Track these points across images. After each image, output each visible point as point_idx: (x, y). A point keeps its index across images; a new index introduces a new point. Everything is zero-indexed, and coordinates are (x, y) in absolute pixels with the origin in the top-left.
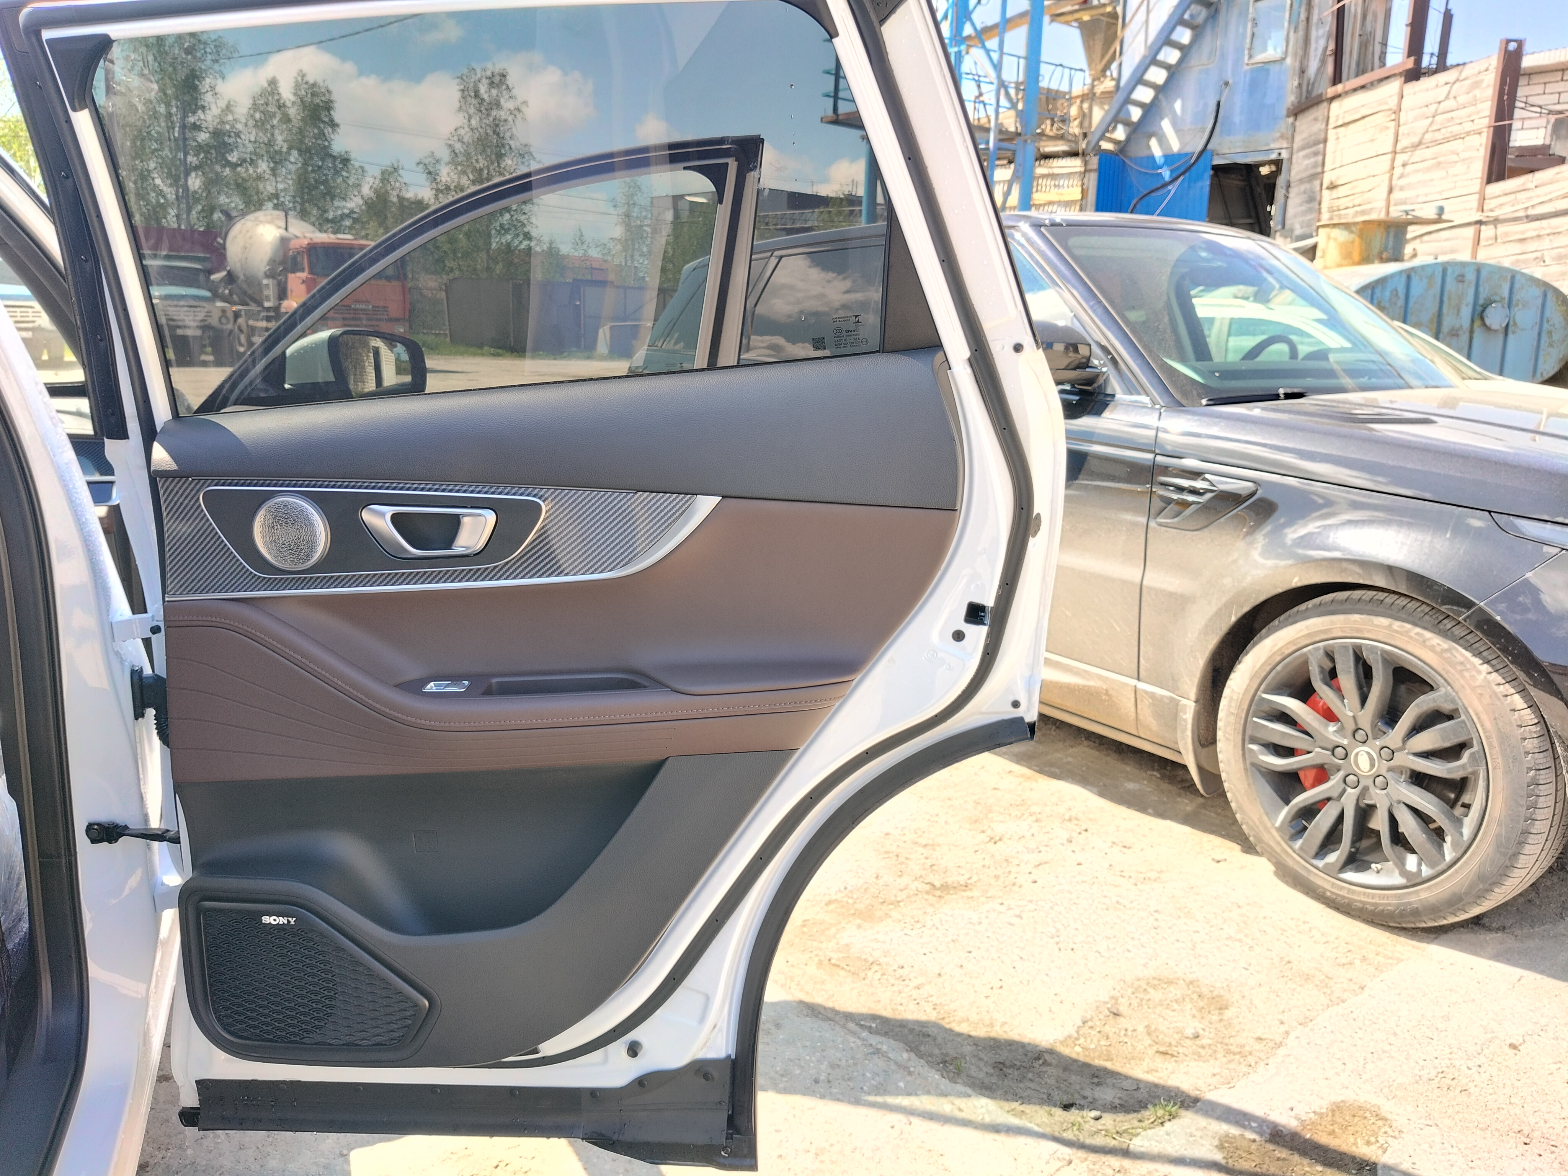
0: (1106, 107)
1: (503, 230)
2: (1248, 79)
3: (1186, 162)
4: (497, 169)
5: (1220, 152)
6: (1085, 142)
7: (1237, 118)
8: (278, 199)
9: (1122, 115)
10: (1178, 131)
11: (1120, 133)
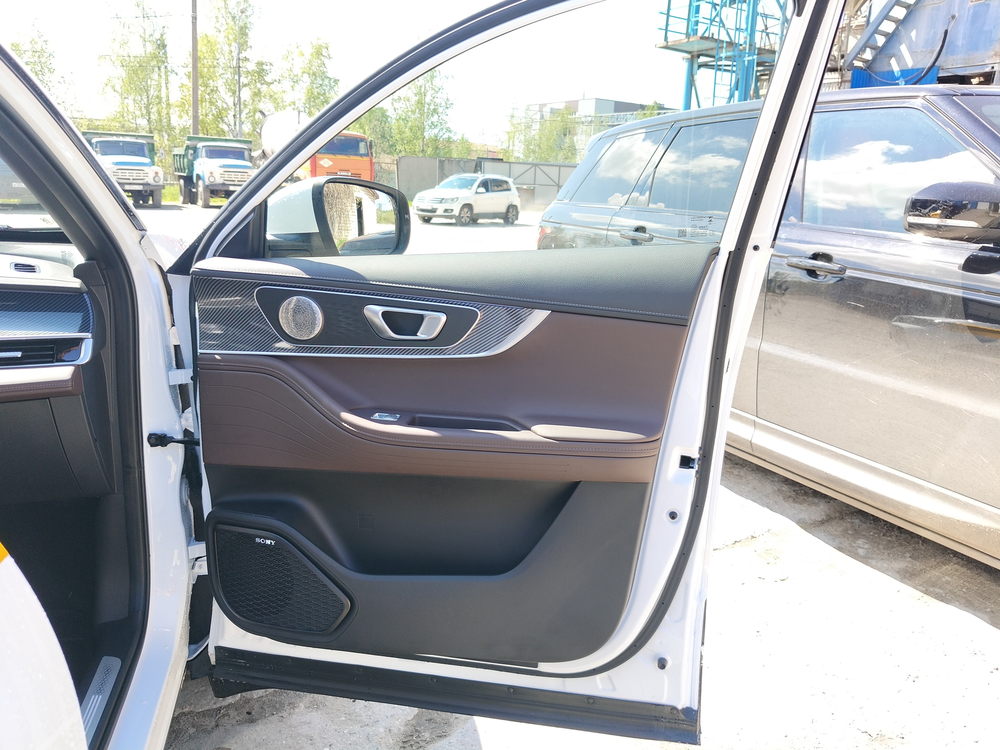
0: (859, 37)
1: (433, 125)
2: (971, 12)
3: (918, 75)
4: (431, 86)
5: (945, 67)
6: (842, 61)
7: (960, 43)
8: (295, 105)
9: (871, 42)
10: (912, 52)
11: (868, 55)
